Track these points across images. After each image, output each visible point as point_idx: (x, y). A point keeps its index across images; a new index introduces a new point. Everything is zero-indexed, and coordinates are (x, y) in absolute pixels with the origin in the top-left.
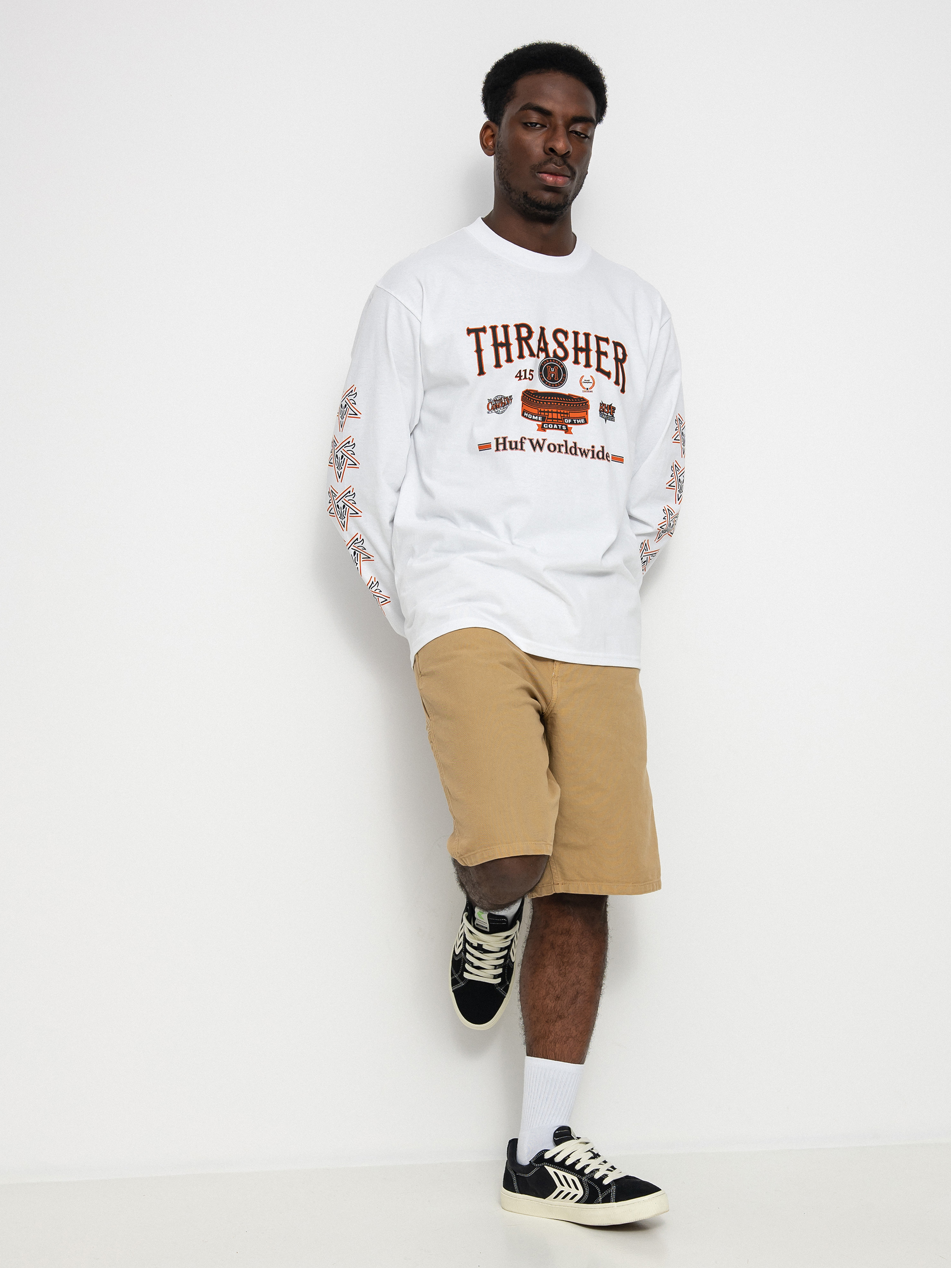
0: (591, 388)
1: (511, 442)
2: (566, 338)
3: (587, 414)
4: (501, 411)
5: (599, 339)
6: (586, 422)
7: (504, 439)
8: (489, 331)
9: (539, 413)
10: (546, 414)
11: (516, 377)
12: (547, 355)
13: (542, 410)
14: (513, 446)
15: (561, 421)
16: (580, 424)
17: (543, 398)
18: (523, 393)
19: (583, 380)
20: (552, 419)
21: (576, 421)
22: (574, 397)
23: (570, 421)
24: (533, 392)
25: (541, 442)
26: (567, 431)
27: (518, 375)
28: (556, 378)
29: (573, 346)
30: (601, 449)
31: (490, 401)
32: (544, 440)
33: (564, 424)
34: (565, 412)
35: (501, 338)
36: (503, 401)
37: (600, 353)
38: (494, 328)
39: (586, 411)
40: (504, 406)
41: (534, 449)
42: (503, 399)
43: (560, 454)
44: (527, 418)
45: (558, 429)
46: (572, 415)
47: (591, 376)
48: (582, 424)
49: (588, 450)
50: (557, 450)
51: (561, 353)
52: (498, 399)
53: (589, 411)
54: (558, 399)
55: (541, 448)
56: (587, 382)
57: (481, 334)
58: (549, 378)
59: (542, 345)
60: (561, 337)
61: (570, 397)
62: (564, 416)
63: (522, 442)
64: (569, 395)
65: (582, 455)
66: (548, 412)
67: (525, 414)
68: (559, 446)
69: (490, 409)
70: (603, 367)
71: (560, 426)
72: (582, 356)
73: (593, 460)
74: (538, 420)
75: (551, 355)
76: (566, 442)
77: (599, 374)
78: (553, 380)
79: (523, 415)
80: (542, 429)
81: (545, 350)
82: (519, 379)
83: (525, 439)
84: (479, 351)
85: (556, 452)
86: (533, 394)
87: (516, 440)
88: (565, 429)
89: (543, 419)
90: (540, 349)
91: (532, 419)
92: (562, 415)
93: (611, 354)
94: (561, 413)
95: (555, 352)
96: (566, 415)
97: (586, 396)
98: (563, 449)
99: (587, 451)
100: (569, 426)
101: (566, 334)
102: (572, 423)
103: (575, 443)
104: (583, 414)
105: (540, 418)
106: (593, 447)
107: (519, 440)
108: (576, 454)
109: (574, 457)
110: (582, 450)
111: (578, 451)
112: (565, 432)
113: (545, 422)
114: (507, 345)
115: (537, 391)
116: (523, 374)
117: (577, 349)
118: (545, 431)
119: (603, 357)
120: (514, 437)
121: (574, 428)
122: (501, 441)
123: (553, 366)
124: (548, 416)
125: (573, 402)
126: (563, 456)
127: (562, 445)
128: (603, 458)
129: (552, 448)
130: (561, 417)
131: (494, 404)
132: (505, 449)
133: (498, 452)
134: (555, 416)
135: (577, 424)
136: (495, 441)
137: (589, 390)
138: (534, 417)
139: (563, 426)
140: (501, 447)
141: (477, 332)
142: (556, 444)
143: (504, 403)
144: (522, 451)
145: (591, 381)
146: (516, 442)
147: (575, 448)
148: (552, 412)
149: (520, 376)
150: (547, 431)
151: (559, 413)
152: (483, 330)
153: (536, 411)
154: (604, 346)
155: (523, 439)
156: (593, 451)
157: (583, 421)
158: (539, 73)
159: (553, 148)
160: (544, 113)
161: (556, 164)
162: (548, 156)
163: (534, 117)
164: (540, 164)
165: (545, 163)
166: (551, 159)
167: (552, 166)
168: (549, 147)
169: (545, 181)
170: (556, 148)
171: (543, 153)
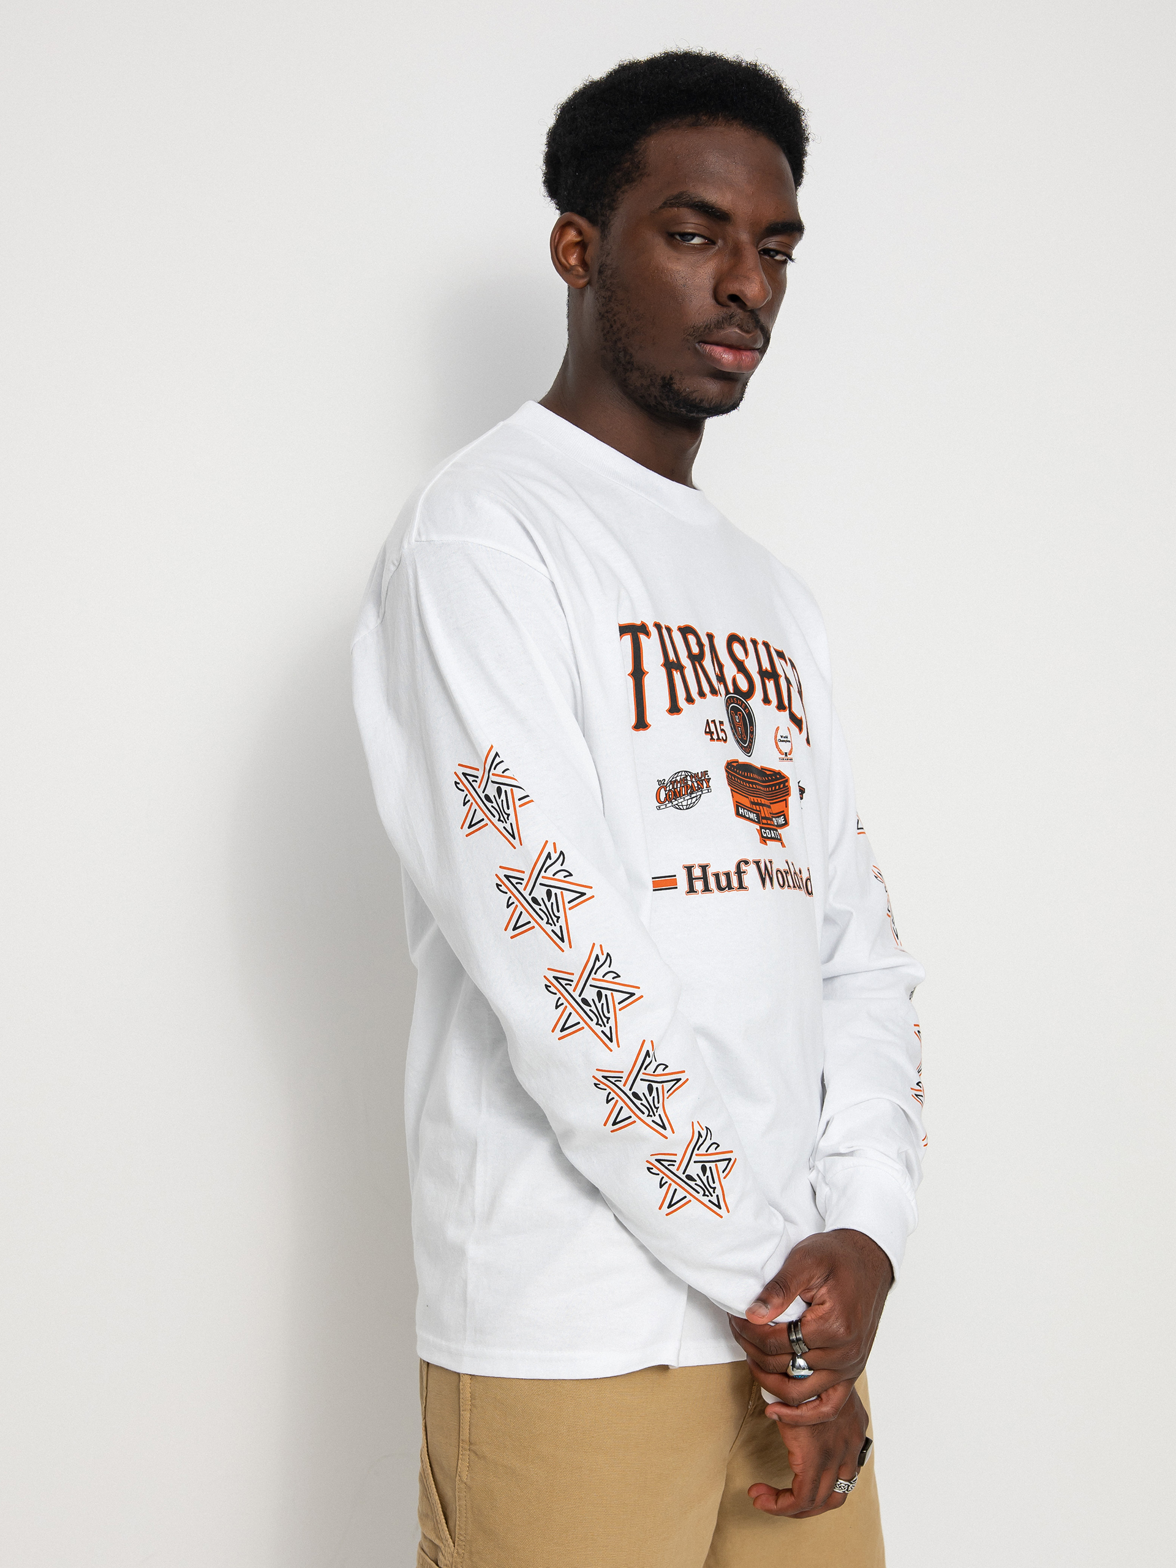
0: (790, 753)
1: (717, 876)
2: (746, 653)
3: (787, 804)
4: (685, 803)
5: (777, 653)
6: (786, 821)
7: (704, 868)
8: (655, 634)
11: (706, 733)
12: (728, 689)
14: (724, 883)
17: (746, 775)
18: (726, 769)
19: (778, 737)
21: (782, 820)
22: (770, 773)
23: (778, 820)
24: (733, 765)
25: (769, 867)
26: (780, 840)
28: (744, 735)
29: (757, 670)
31: (662, 784)
32: (771, 862)
33: (775, 827)
36: (690, 783)
37: (788, 681)
38: (662, 630)
39: (786, 799)
40: (691, 793)
42: (689, 778)
43: (790, 890)
44: (743, 817)
45: (774, 838)
47: (788, 728)
48: (783, 824)
50: (786, 881)
51: (743, 684)
52: (678, 779)
53: (789, 799)
56: (784, 740)
57: (642, 639)
59: (718, 668)
60: (739, 650)
61: (765, 772)
63: (739, 873)
64: (764, 768)
69: (663, 800)
70: (795, 711)
71: (773, 832)
72: (771, 689)
75: (732, 688)
78: (743, 739)
81: (723, 678)
83: (746, 863)
84: (638, 674)
86: (735, 768)
87: (726, 870)
90: (717, 678)
91: (747, 819)
94: (768, 806)
95: (734, 681)
96: (771, 810)
97: (783, 768)
98: (790, 880)
100: (779, 831)
101: (744, 645)
103: (794, 866)
104: (783, 806)
107: (733, 869)
112: (781, 845)
115: (737, 762)
116: (710, 727)
117: (762, 674)
118: (767, 843)
119: (792, 690)
120: (723, 864)
122: (697, 872)
123: (739, 710)
125: (770, 781)
126: (793, 894)
127: (787, 872)
130: (770, 814)
131: (670, 790)
132: (707, 889)
133: (692, 896)
136: (684, 872)
137: (788, 757)
138: (749, 814)
140: (699, 885)
141: (634, 632)
143: (692, 787)
144: (742, 892)
145: (789, 737)
146: (728, 875)
149: (711, 732)
151: (766, 806)
152: (644, 630)
155: (741, 865)
158: (695, 125)
159: (738, 294)
160: (716, 216)
161: (741, 327)
162: (725, 309)
163: (691, 222)
164: (707, 327)
165: (719, 325)
166: (731, 317)
167: (733, 332)
168: (730, 293)
169: (719, 361)
170: (745, 295)
171: (713, 302)
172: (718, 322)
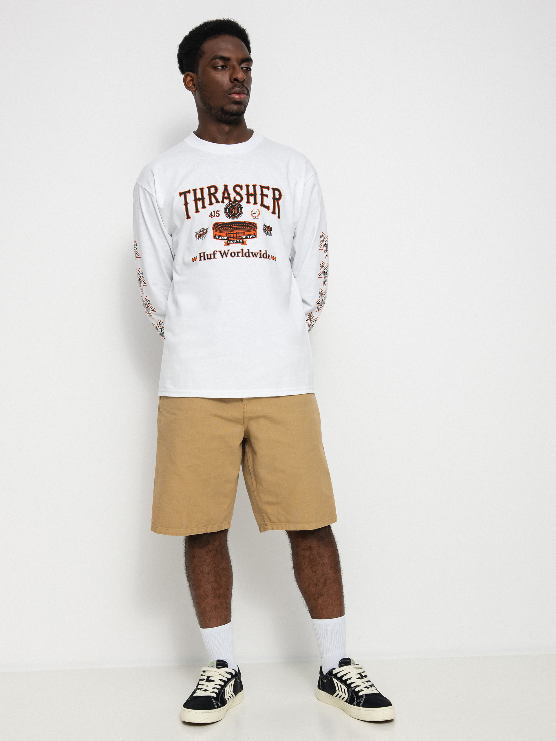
0: (258, 216)
1: (207, 255)
2: (241, 189)
3: (256, 232)
4: (203, 237)
5: (262, 187)
6: (256, 237)
7: (204, 253)
8: (192, 192)
9: (226, 235)
10: (230, 235)
11: (210, 216)
12: (230, 201)
13: (228, 233)
14: (209, 257)
15: (239, 238)
16: (251, 238)
17: (228, 226)
18: (213, 225)
19: (253, 212)
20: (233, 237)
21: (249, 237)
22: (248, 223)
23: (245, 237)
24: (221, 224)
25: (226, 252)
26: (243, 243)
27: (211, 215)
28: (236, 213)
29: (246, 193)
30: (265, 252)
31: (197, 233)
32: (228, 250)
33: (241, 239)
34: (242, 232)
35: (199, 196)
36: (204, 232)
37: (263, 195)
38: (195, 190)
39: (256, 230)
40: (204, 235)
41: (222, 256)
42: (203, 230)
43: (238, 257)
44: (218, 239)
45: (237, 242)
46: (246, 233)
47: (257, 209)
48: (253, 238)
49: (258, 253)
50: (236, 255)
51: (238, 198)
52: (201, 231)
53: (257, 230)
54: (237, 225)
55: (226, 256)
56: (256, 213)
57: (188, 194)
58: (232, 214)
59: (226, 195)
60: (238, 189)
61: (245, 223)
62: (241, 235)
63: (214, 254)
64: (245, 222)
65: (253, 256)
66: (231, 234)
67: (216, 237)
68: (238, 253)
69: (197, 237)
70: (265, 203)
71: (238, 241)
72: (252, 199)
73: (261, 259)
74: (225, 239)
75: (232, 200)
76: (242, 250)
77: (262, 208)
78: (234, 214)
79: (215, 238)
80: (228, 244)
81: (229, 198)
82: (211, 217)
83: (216, 251)
84: (186, 204)
85: (235, 257)
86: (221, 225)
87: (210, 253)
88: (242, 242)
89: (228, 238)
90: (224, 198)
91: (221, 239)
92: (240, 234)
93: (271, 195)
94: (239, 233)
95: (235, 198)
96: (242, 234)
97: (255, 221)
98: (240, 254)
99: (256, 254)
100: (244, 240)
101: (241, 187)
102: (247, 238)
103: (249, 250)
104: (254, 232)
105: (226, 238)
106: (260, 251)
107: (212, 253)
108: (249, 256)
109: (248, 258)
110: (254, 254)
111: (251, 254)
112: (242, 244)
113: (229, 240)
114: (203, 199)
115: (224, 223)
116: (213, 214)
117: (248, 195)
118: (229, 245)
119: (265, 198)
120: (210, 251)
121: (248, 241)
122: (202, 255)
123: (233, 206)
124: (231, 236)
125: (247, 225)
126: (240, 258)
127: (240, 252)
128: (266, 258)
129: (233, 255)
130: (239, 235)
131: (199, 235)
132: (204, 259)
133: (201, 261)
134: (235, 235)
135: (250, 238)
136: (199, 255)
137: (257, 217)
138: (222, 238)
139: (240, 241)
140: (202, 258)
141: (184, 194)
142: (235, 252)
144: (215, 259)
145: (258, 212)
146: (211, 255)
147: (249, 253)
148: (233, 233)
149: (212, 215)
150: (230, 245)
151: (238, 233)
152: (189, 192)
153: (223, 234)
154: (265, 191)
155: (215, 252)
156: (260, 254)
157: (253, 236)
158: (215, 38)
159: (236, 78)
160: (226, 59)
161: (239, 87)
162: (234, 84)
163: (220, 63)
164: (230, 90)
165: (233, 88)
166: (236, 85)
167: (237, 89)
168: (234, 78)
169: (235, 98)
170: (238, 78)
171: (230, 83)
172: (232, 87)
